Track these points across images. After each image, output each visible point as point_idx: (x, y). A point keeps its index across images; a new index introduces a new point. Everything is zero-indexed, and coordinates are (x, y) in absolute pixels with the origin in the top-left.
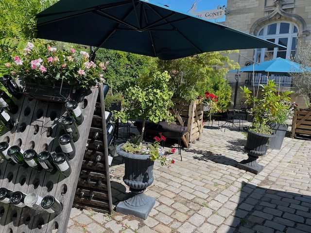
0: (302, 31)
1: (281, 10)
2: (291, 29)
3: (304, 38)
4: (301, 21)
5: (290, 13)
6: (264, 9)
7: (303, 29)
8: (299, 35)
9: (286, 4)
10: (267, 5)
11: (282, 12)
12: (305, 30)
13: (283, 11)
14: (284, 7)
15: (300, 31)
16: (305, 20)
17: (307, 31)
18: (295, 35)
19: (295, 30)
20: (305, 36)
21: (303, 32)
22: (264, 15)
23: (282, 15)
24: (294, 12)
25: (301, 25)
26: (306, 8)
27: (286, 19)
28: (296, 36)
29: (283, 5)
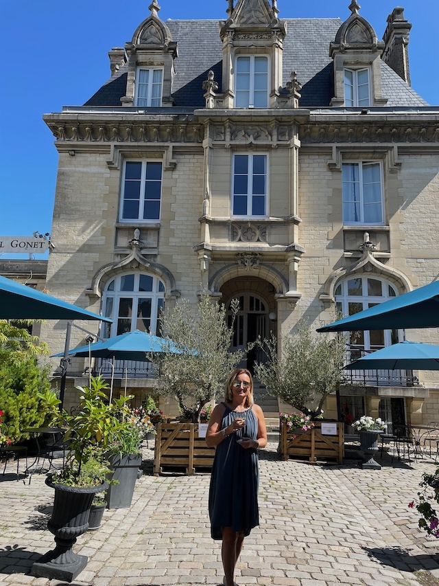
0: (170, 291)
1: (140, 255)
2: (155, 286)
3: (173, 301)
4: (168, 275)
5: (152, 261)
6: (113, 249)
7: (172, 287)
8: (166, 296)
9: (146, 248)
10: (119, 245)
11: (140, 258)
12: (174, 289)
13: (142, 256)
14: (143, 252)
15: (168, 291)
16: (173, 274)
17: (176, 291)
18: (161, 295)
19: (161, 289)
20: (175, 298)
21: (172, 292)
22: (114, 259)
23: (141, 262)
24: (158, 260)
25: (168, 281)
26: (174, 257)
27: (147, 269)
28: (163, 297)
29: (141, 249)
